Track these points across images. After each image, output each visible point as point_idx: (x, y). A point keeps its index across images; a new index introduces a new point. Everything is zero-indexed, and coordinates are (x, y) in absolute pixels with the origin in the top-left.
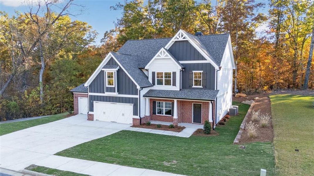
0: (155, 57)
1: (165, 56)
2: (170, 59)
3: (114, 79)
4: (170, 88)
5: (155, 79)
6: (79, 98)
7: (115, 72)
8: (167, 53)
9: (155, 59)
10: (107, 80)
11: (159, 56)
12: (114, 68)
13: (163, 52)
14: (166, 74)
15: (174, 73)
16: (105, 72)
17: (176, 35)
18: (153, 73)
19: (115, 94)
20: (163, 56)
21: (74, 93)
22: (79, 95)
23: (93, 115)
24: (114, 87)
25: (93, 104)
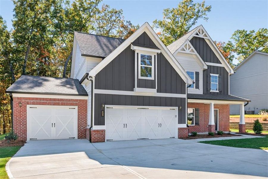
0: (179, 50)
2: (196, 55)
3: (153, 66)
4: (193, 91)
7: (155, 56)
8: (192, 48)
12: (154, 48)
13: (188, 45)
17: (197, 31)
20: (187, 51)
21: (14, 95)
22: (32, 101)
23: (104, 132)
24: (154, 79)
25: (103, 112)
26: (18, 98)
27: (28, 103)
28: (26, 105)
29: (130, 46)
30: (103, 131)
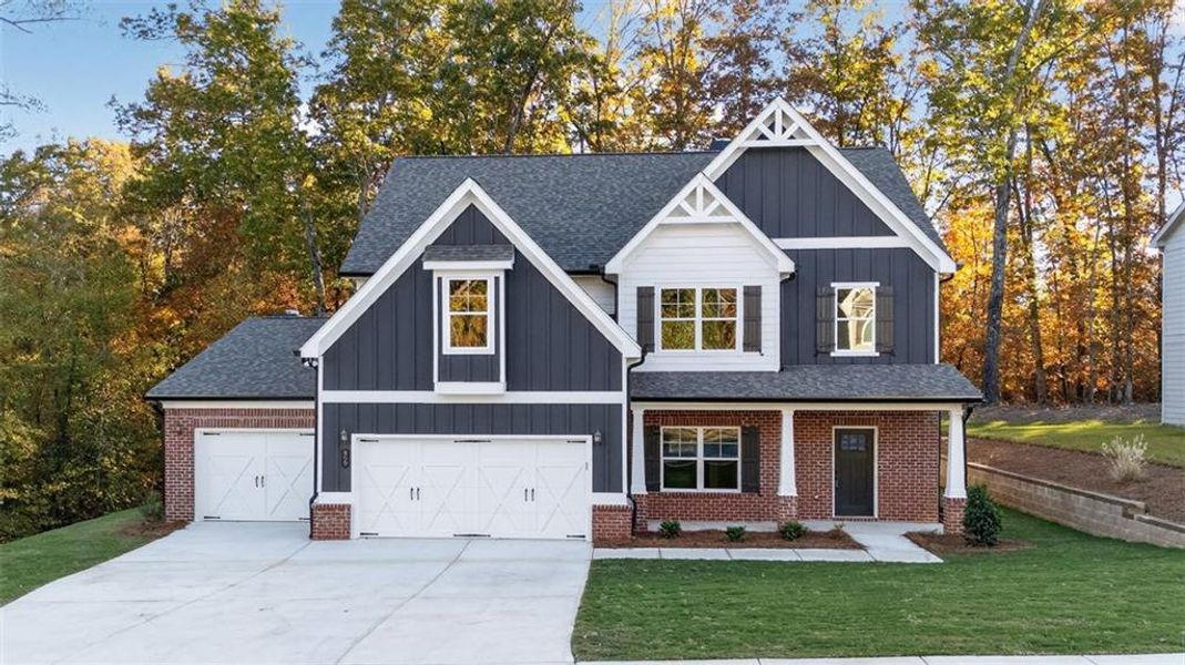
0: (663, 216)
1: (714, 213)
2: (738, 224)
3: (492, 312)
4: (734, 360)
5: (651, 321)
6: (198, 432)
7: (497, 279)
8: (720, 198)
9: (660, 225)
10: (446, 316)
11: (679, 211)
12: (491, 257)
13: (700, 192)
14: (710, 295)
15: (753, 294)
16: (440, 279)
17: (759, 123)
18: (645, 295)
19: (492, 391)
20: (700, 214)
21: (166, 405)
22: (204, 418)
23: (346, 511)
24: (493, 353)
25: (345, 453)
26: (175, 411)
27: (196, 424)
28: (193, 430)
29: (418, 264)
30: (346, 508)
